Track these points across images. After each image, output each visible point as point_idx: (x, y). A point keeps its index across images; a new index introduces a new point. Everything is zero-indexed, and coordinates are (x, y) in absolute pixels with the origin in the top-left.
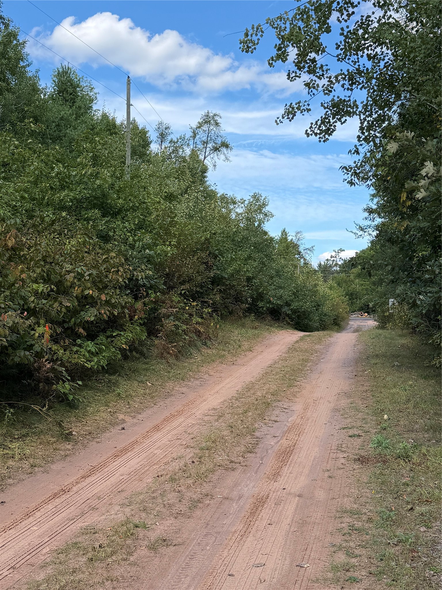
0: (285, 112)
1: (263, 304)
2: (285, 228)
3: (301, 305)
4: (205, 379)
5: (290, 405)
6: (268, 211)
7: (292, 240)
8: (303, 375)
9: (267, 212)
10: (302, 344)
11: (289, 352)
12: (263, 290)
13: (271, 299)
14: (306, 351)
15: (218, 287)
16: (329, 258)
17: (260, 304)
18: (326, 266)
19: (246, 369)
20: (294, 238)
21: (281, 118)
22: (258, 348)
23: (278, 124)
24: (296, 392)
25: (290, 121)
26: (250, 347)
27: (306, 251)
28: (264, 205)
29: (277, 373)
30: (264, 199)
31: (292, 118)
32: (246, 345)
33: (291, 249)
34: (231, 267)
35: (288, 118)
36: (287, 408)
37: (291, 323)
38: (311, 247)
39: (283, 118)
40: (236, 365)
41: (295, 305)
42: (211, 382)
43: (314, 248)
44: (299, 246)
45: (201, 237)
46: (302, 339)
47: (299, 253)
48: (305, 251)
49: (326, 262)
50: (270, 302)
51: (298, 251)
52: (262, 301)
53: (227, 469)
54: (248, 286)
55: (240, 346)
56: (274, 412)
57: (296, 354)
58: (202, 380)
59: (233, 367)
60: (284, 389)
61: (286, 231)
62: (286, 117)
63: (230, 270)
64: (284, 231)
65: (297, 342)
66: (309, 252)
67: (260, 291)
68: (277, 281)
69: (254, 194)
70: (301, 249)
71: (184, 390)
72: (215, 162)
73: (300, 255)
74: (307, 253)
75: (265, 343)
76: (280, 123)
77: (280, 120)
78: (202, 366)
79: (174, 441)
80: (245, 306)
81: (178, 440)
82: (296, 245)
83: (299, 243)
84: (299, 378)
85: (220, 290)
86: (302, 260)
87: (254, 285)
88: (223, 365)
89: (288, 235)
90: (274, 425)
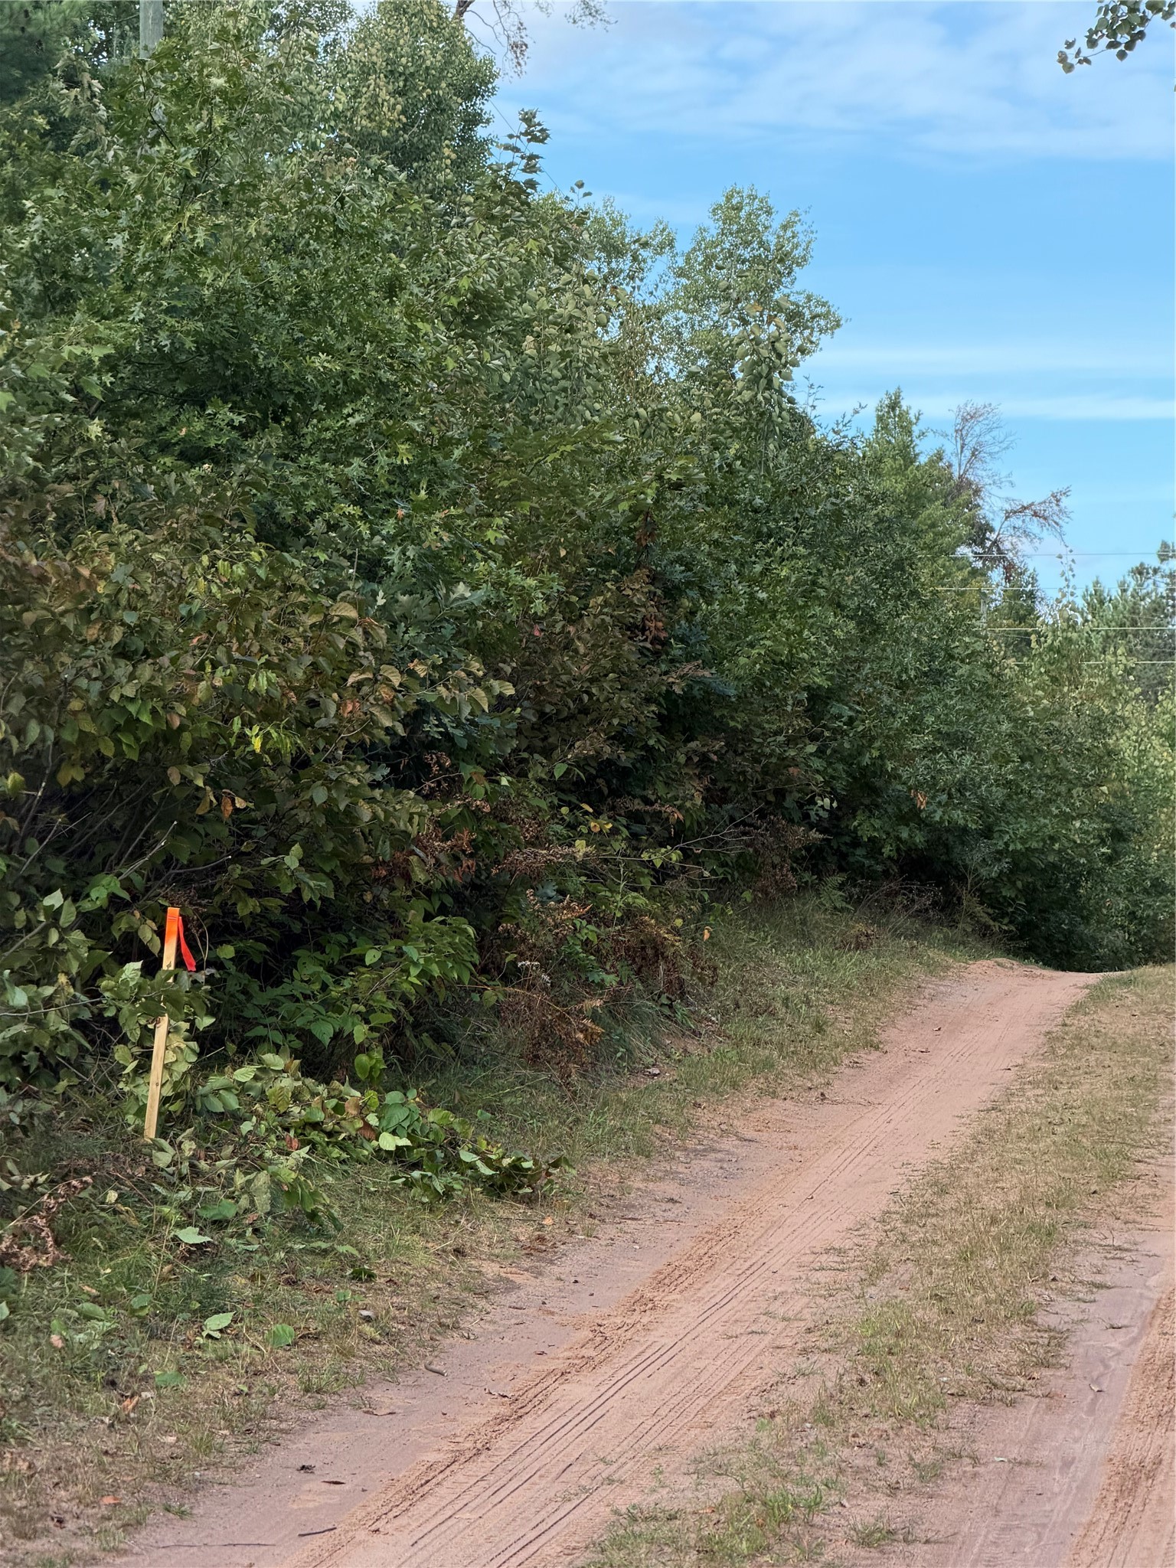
0: (1102, 23)
1: (877, 823)
2: (898, 396)
3: (1048, 831)
4: (728, 1152)
5: (1139, 1239)
6: (809, 298)
7: (939, 456)
8: (1152, 1140)
9: (802, 300)
10: (1105, 1017)
11: (1053, 1051)
12: (881, 757)
13: (921, 800)
14: (1133, 1046)
15: (693, 745)
16: (1154, 562)
17: (866, 826)
18: (1134, 610)
19: (885, 1117)
20: (950, 448)
21: (1082, 43)
22: (900, 1035)
23: (1069, 68)
24: (1144, 1197)
25: (1122, 55)
26: (866, 1033)
27: (1018, 523)
28: (784, 261)
29: (1035, 1134)
30: (785, 227)
31: (1130, 45)
32: (842, 1022)
33: (934, 510)
34: (752, 645)
35: (1112, 45)
36: (1126, 1246)
37: (995, 926)
38: (1045, 495)
39: (1092, 43)
40: (835, 1102)
41: (1016, 832)
42: (765, 1165)
43: (1065, 502)
44: (977, 492)
45: (614, 503)
46: (1097, 996)
47: (979, 533)
48: (1016, 521)
49: (1132, 583)
50: (912, 816)
51: (971, 523)
52: (871, 809)
53: (985, 1402)
54: (814, 738)
55: (819, 1027)
56: (1079, 1259)
57: (1092, 1058)
58: (720, 1156)
59: (827, 1109)
60: (1093, 1188)
61: (904, 404)
62: (1106, 41)
63: (744, 661)
64: (894, 405)
65: (1078, 1008)
66: (1034, 526)
67: (866, 760)
68: (939, 709)
69: (729, 198)
70: (992, 507)
71: (671, 1189)
72: (521, 27)
73: (982, 544)
74: (1026, 534)
75: (926, 1013)
76: (1080, 62)
77: (1078, 53)
78: (697, 1105)
79: (744, 1338)
80: (801, 836)
81: (756, 1337)
82: (963, 484)
83: (979, 475)
84: (1139, 1151)
85: (704, 758)
86: (997, 575)
87: (844, 733)
88: (779, 1102)
89: (916, 430)
90: (1097, 1297)
